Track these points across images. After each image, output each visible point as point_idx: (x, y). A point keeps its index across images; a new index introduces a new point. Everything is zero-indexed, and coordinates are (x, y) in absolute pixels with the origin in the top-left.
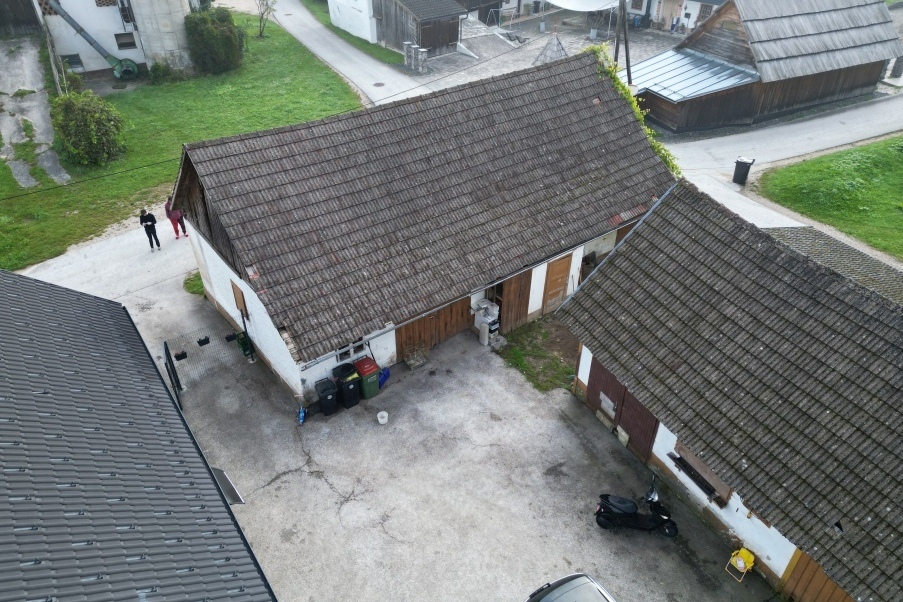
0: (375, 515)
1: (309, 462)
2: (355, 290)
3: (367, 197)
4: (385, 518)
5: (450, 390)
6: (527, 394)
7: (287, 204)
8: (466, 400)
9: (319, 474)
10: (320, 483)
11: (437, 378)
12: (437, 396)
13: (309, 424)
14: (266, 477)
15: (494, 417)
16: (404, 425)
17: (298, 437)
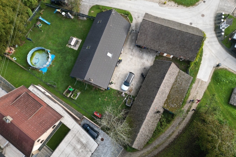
0: (132, 58)
1: (132, 50)
2: (146, 42)
3: (155, 34)
4: (132, 59)
5: (148, 55)
6: (152, 62)
7: (147, 30)
8: (148, 57)
9: (132, 51)
10: (131, 52)
11: (149, 53)
12: (146, 54)
13: (136, 46)
14: (129, 48)
15: (147, 61)
16: (141, 54)
17: (134, 47)
